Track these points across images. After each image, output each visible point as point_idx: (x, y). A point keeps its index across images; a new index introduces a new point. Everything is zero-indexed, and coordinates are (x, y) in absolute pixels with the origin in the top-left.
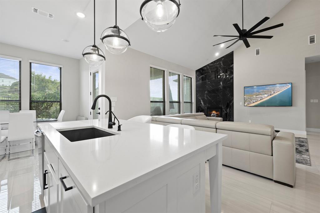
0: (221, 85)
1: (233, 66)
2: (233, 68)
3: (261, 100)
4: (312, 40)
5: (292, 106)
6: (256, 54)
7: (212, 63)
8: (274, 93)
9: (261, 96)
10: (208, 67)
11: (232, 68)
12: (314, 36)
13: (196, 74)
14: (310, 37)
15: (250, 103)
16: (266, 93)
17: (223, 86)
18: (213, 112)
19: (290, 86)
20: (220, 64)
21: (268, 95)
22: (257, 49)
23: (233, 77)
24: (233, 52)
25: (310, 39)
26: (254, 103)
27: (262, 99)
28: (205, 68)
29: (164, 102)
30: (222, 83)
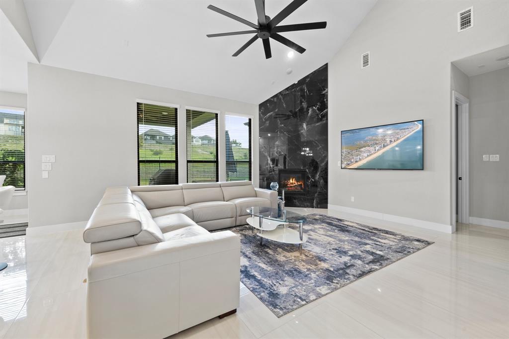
0: (304, 129)
1: (327, 92)
2: (327, 95)
3: (368, 156)
4: (466, 21)
5: (423, 169)
6: (364, 63)
7: (287, 89)
8: (391, 141)
9: (367, 148)
10: (280, 96)
11: (325, 96)
12: (470, 11)
13: (260, 110)
14: (462, 14)
15: (352, 162)
16: (377, 142)
17: (307, 130)
18: (291, 181)
19: (420, 126)
20: (302, 90)
21: (381, 147)
22: (365, 54)
23: (327, 112)
24: (327, 64)
25: (462, 18)
26: (356, 162)
27: (370, 155)
28: (275, 99)
29: (176, 162)
30: (307, 125)
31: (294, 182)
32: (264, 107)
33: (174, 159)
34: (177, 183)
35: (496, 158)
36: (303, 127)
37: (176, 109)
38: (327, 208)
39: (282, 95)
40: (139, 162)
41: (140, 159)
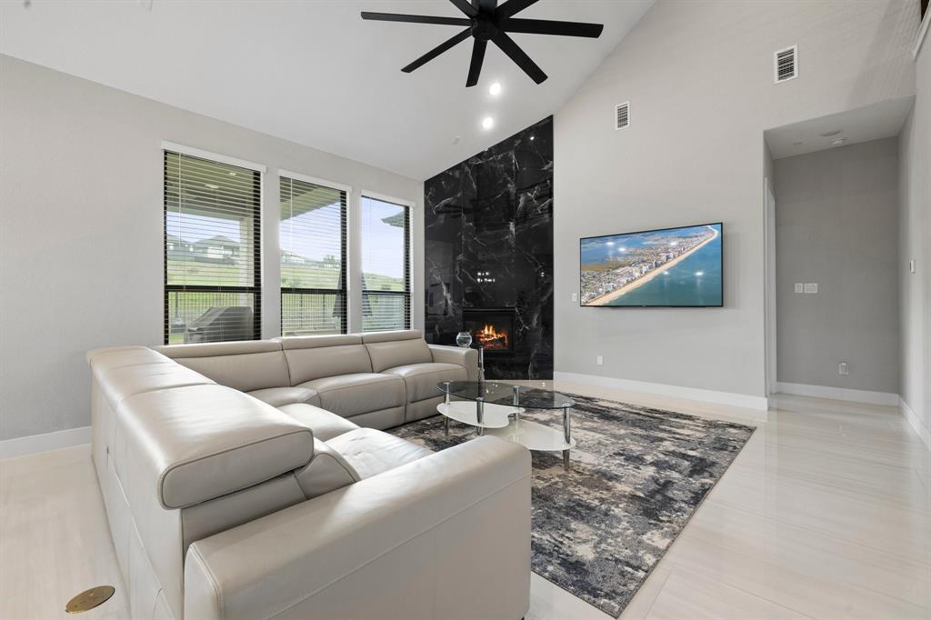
0: (511, 232)
1: (552, 168)
2: (552, 174)
3: (628, 282)
4: (786, 68)
5: (722, 306)
6: (619, 121)
7: (480, 156)
8: (668, 258)
9: (628, 269)
10: (467, 169)
11: (549, 176)
12: (791, 51)
13: (426, 193)
14: (780, 56)
15: (599, 293)
16: (645, 259)
17: (516, 236)
18: (486, 330)
19: (717, 233)
20: (507, 160)
21: (651, 268)
22: (621, 105)
23: (552, 204)
24: (551, 118)
25: (781, 63)
26: (608, 292)
27: (633, 280)
28: (457, 174)
29: (256, 290)
30: (516, 225)
31: (491, 333)
32: (435, 187)
33: (252, 285)
34: (257, 336)
35: (811, 288)
36: (509, 228)
37: (257, 174)
38: (551, 378)
39: (470, 166)
40: (168, 289)
41: (169, 283)
